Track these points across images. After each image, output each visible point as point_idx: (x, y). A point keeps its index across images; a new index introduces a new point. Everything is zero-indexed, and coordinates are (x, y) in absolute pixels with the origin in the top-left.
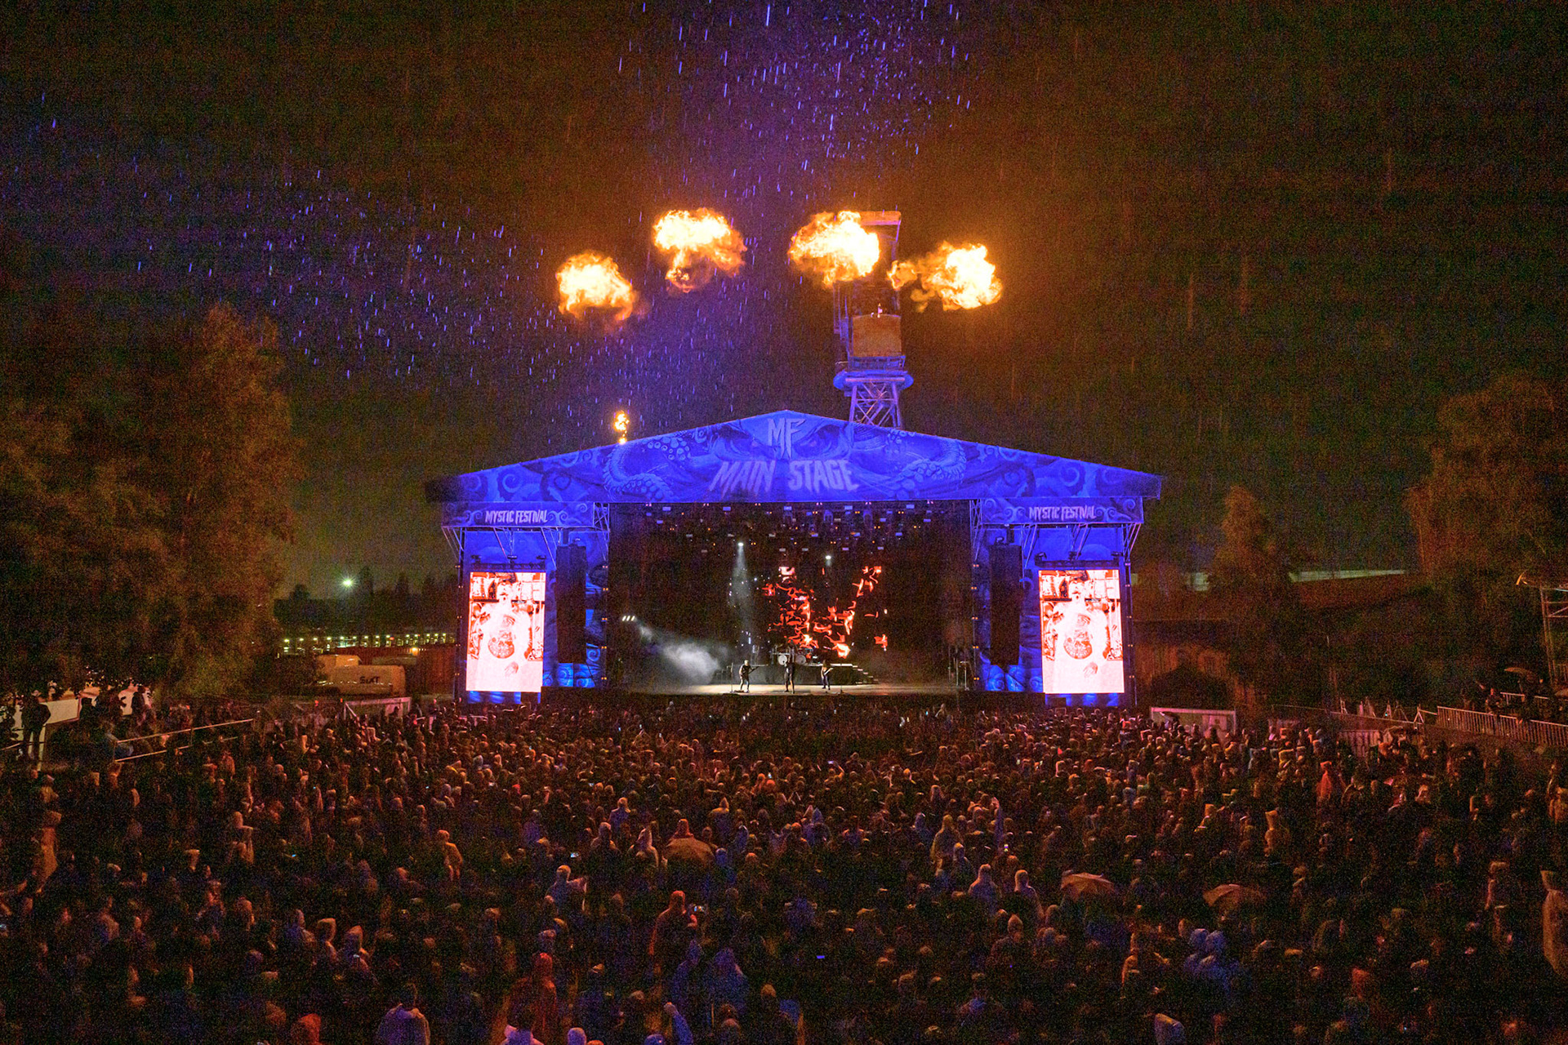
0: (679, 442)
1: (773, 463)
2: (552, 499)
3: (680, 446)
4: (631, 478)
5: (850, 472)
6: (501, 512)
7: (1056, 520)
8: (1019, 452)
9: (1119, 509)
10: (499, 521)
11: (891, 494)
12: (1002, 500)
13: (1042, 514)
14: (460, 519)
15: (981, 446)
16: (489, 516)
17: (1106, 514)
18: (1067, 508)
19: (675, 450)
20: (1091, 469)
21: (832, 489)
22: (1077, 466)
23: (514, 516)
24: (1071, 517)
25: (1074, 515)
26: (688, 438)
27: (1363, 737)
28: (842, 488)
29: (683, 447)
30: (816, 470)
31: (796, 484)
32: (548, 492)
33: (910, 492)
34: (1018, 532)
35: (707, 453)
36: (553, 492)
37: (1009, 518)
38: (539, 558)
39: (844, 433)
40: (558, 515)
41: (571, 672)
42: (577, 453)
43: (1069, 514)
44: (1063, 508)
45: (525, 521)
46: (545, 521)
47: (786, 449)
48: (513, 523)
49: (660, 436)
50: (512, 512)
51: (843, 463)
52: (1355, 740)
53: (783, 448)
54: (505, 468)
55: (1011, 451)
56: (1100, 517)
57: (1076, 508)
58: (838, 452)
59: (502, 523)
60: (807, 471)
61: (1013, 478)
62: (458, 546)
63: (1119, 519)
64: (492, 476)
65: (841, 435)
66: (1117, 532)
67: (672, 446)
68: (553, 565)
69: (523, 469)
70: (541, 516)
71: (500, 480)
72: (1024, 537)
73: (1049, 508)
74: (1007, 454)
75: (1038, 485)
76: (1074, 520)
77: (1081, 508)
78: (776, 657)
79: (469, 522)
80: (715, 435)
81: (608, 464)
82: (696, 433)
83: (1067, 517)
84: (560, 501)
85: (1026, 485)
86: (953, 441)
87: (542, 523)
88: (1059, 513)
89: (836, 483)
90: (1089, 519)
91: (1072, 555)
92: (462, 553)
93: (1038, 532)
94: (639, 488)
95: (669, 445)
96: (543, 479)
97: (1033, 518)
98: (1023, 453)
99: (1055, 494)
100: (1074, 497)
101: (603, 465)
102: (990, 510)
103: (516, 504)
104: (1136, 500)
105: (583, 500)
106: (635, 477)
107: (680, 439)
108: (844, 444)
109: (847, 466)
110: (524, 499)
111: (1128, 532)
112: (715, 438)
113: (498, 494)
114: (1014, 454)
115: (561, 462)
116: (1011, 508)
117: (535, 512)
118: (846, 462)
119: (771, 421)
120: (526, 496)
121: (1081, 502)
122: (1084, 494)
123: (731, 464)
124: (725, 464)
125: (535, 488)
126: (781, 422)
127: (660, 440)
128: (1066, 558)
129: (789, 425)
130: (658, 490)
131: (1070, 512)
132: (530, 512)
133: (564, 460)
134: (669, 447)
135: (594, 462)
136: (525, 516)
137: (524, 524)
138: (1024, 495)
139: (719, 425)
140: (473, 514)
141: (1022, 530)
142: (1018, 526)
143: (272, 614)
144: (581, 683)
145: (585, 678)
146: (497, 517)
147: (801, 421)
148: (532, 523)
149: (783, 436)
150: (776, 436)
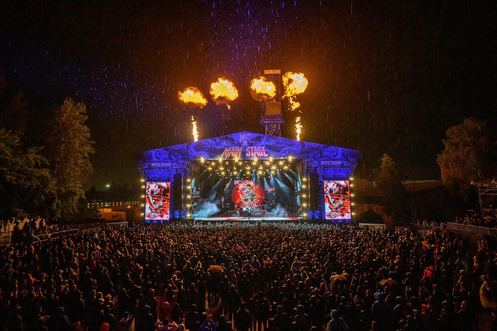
2: (172, 159)
6: (156, 163)
8: (318, 144)
9: (349, 162)
10: (156, 166)
11: (278, 157)
12: (312, 159)
14: (143, 166)
15: (306, 142)
16: (152, 165)
17: (345, 163)
20: (340, 149)
22: (336, 148)
26: (214, 140)
33: (284, 157)
35: (221, 145)
37: (315, 165)
38: (168, 178)
39: (263, 138)
40: (174, 164)
41: (178, 213)
42: (180, 145)
48: (160, 167)
50: (160, 163)
53: (244, 144)
54: (157, 150)
55: (315, 144)
56: (343, 164)
57: (335, 162)
58: (261, 144)
59: (156, 167)
61: (316, 152)
62: (143, 174)
63: (349, 165)
64: (154, 152)
66: (348, 169)
68: (173, 180)
69: (163, 150)
70: (169, 165)
71: (156, 154)
72: (319, 170)
75: (323, 154)
76: (335, 165)
77: (337, 162)
79: (146, 167)
80: (223, 139)
81: (189, 148)
82: (217, 138)
84: (175, 160)
85: (320, 154)
87: (169, 167)
91: (335, 176)
93: (324, 169)
94: (200, 156)
96: (169, 153)
97: (322, 165)
99: (329, 157)
100: (335, 158)
102: (309, 162)
103: (161, 161)
104: (354, 159)
105: (182, 159)
108: (263, 142)
110: (163, 159)
111: (351, 169)
113: (155, 157)
115: (175, 148)
116: (315, 161)
117: (167, 164)
119: (241, 135)
121: (337, 160)
122: (338, 157)
125: (167, 156)
126: (244, 135)
127: (206, 141)
130: (205, 156)
132: (165, 163)
134: (209, 143)
135: (185, 148)
136: (163, 165)
137: (163, 167)
138: (319, 157)
139: (225, 136)
140: (147, 164)
141: (319, 168)
142: (318, 167)
143: (84, 196)
144: (181, 217)
145: (183, 215)
146: (155, 165)
147: (250, 135)
148: (166, 167)
149: (244, 140)
150: (242, 140)
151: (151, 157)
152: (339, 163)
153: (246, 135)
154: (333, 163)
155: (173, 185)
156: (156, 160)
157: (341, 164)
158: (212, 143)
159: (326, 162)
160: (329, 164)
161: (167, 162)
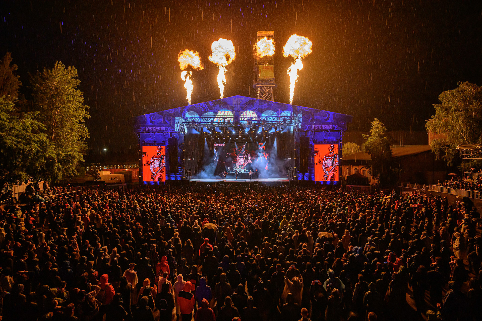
0: (205, 105)
1: (234, 112)
2: (167, 123)
4: (190, 117)
5: (258, 114)
6: (151, 127)
9: (339, 126)
10: (150, 130)
12: (304, 123)
14: (138, 130)
15: (298, 107)
16: (147, 129)
17: (335, 127)
18: (324, 125)
20: (332, 113)
22: (328, 113)
23: (155, 129)
26: (208, 104)
27: (407, 194)
29: (207, 107)
30: (247, 114)
32: (165, 121)
34: (308, 133)
35: (214, 109)
36: (167, 121)
37: (306, 129)
38: (163, 141)
39: (256, 102)
40: (168, 128)
41: (174, 175)
42: (174, 109)
43: (324, 128)
44: (322, 126)
46: (165, 130)
48: (155, 131)
49: (199, 103)
50: (154, 127)
52: (405, 194)
53: (237, 108)
54: (152, 114)
56: (333, 128)
57: (326, 126)
58: (254, 108)
59: (151, 131)
60: (245, 114)
61: (307, 117)
62: (139, 138)
63: (339, 129)
64: (148, 116)
66: (338, 133)
68: (167, 143)
69: (157, 114)
70: (164, 128)
71: (150, 117)
72: (310, 134)
74: (306, 109)
75: (315, 118)
76: (326, 129)
77: (328, 126)
80: (216, 103)
81: (183, 112)
82: (210, 102)
83: (323, 128)
84: (169, 124)
85: (311, 118)
87: (163, 131)
91: (325, 140)
92: (140, 140)
93: (314, 133)
96: (164, 117)
97: (313, 129)
98: (311, 109)
99: (320, 121)
100: (326, 122)
102: (300, 126)
103: (155, 125)
104: (345, 123)
108: (256, 106)
110: (158, 123)
111: (342, 133)
113: (150, 122)
114: (308, 109)
116: (307, 125)
118: (256, 111)
119: (233, 99)
121: (329, 124)
122: (330, 121)
124: (220, 112)
125: (161, 120)
126: (237, 99)
128: (323, 141)
129: (239, 100)
132: (160, 127)
133: (170, 111)
134: (202, 107)
135: (179, 112)
136: (158, 129)
137: (158, 131)
138: (311, 121)
140: (142, 128)
141: (310, 132)
142: (308, 131)
143: (83, 159)
144: (177, 179)
145: (178, 177)
146: (150, 129)
147: (242, 99)
148: (161, 131)
149: (237, 104)
150: (235, 103)
151: (145, 122)
152: (330, 127)
153: (239, 99)
154: (324, 127)
155: (168, 148)
156: (150, 124)
157: (331, 128)
158: (205, 107)
159: (317, 126)
160: (320, 128)
161: (162, 126)
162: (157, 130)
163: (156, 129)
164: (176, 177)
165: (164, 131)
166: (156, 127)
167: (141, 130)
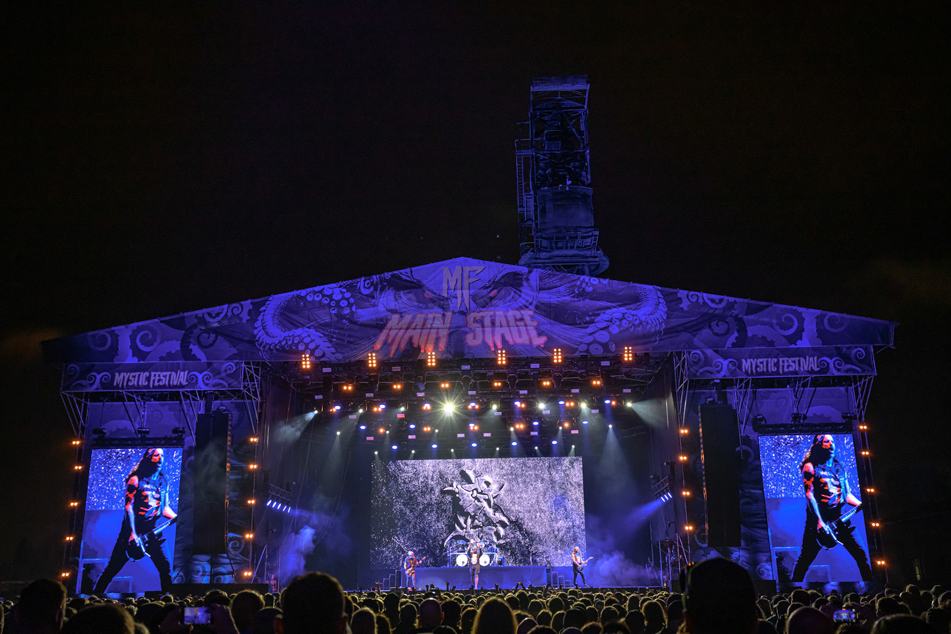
0: (341, 292)
1: (449, 314)
2: (194, 358)
3: (343, 298)
4: (287, 334)
5: (535, 324)
6: (133, 374)
7: (773, 373)
8: (726, 298)
9: (847, 359)
10: (130, 384)
11: (583, 347)
12: (709, 352)
13: (757, 367)
14: (84, 382)
15: (682, 293)
16: (119, 378)
17: (831, 365)
18: (785, 359)
19: (338, 302)
20: (810, 315)
21: (515, 344)
22: (795, 313)
23: (148, 379)
24: (791, 369)
25: (794, 367)
26: (350, 288)
28: (528, 342)
29: (347, 299)
30: (497, 323)
31: (474, 338)
32: (191, 350)
33: (605, 346)
34: (731, 393)
35: (374, 306)
36: (195, 350)
37: (719, 372)
38: (176, 431)
39: (527, 280)
40: (200, 376)
41: (208, 568)
42: (226, 306)
43: (788, 366)
44: (781, 359)
45: (161, 383)
46: (185, 383)
47: (463, 301)
48: (148, 387)
49: (322, 287)
50: (147, 374)
51: (527, 314)
53: (459, 300)
54: (140, 324)
55: (716, 297)
56: (825, 369)
57: (797, 359)
58: (521, 301)
59: (133, 387)
60: (487, 322)
61: (721, 328)
62: (79, 419)
63: (847, 371)
64: (124, 333)
65: (525, 283)
66: (847, 390)
67: (334, 297)
68: (191, 440)
69: (163, 325)
70: (180, 378)
71: (133, 338)
72: (738, 398)
73: (765, 360)
74: (713, 301)
75: (750, 334)
76: (795, 372)
77: (802, 359)
78: (455, 556)
79: (95, 386)
80: (382, 287)
81: (260, 318)
82: (361, 282)
83: (786, 370)
84: (204, 360)
85: (736, 334)
86: (651, 287)
87: (181, 386)
88: (777, 365)
89: (520, 336)
90: (812, 372)
91: (796, 417)
92: (83, 428)
93: (755, 393)
94: (297, 345)
95: (330, 297)
96: (184, 335)
97: (746, 372)
98: (732, 299)
99: (771, 343)
100: (793, 346)
101: (253, 320)
102: (696, 363)
103: (152, 365)
104: (866, 349)
105: (230, 359)
106: (291, 333)
107: (344, 290)
108: (528, 293)
109: (531, 317)
110: (161, 358)
111: (860, 389)
112: (382, 289)
113: (131, 351)
114: (721, 301)
115: (207, 317)
116: (721, 360)
117: (173, 374)
118: (531, 313)
119: (446, 270)
120: (164, 355)
121: (800, 353)
122: (804, 343)
123: (402, 317)
124: (396, 317)
125: (175, 346)
126: (458, 269)
127: (321, 292)
128: (790, 421)
129: (466, 275)
130: (317, 347)
131: (789, 365)
132: (168, 373)
133: (210, 314)
134: (332, 300)
135: (245, 317)
136: (162, 378)
137: (159, 387)
138: (734, 345)
139: (388, 275)
140: (99, 377)
141: (735, 385)
142: (731, 381)
144: (219, 580)
145: (223, 574)
146: (129, 380)
147: (479, 269)
148: (170, 386)
149: (459, 286)
150: (452, 286)
151: (114, 350)
152: (810, 364)
153: (467, 269)
154: (786, 364)
156: (133, 360)
157: (817, 369)
159: (762, 363)
160: (774, 369)
161: (175, 369)
162: (156, 384)
163: (152, 378)
164: (213, 575)
165: (183, 387)
166: (153, 373)
167: (93, 383)
